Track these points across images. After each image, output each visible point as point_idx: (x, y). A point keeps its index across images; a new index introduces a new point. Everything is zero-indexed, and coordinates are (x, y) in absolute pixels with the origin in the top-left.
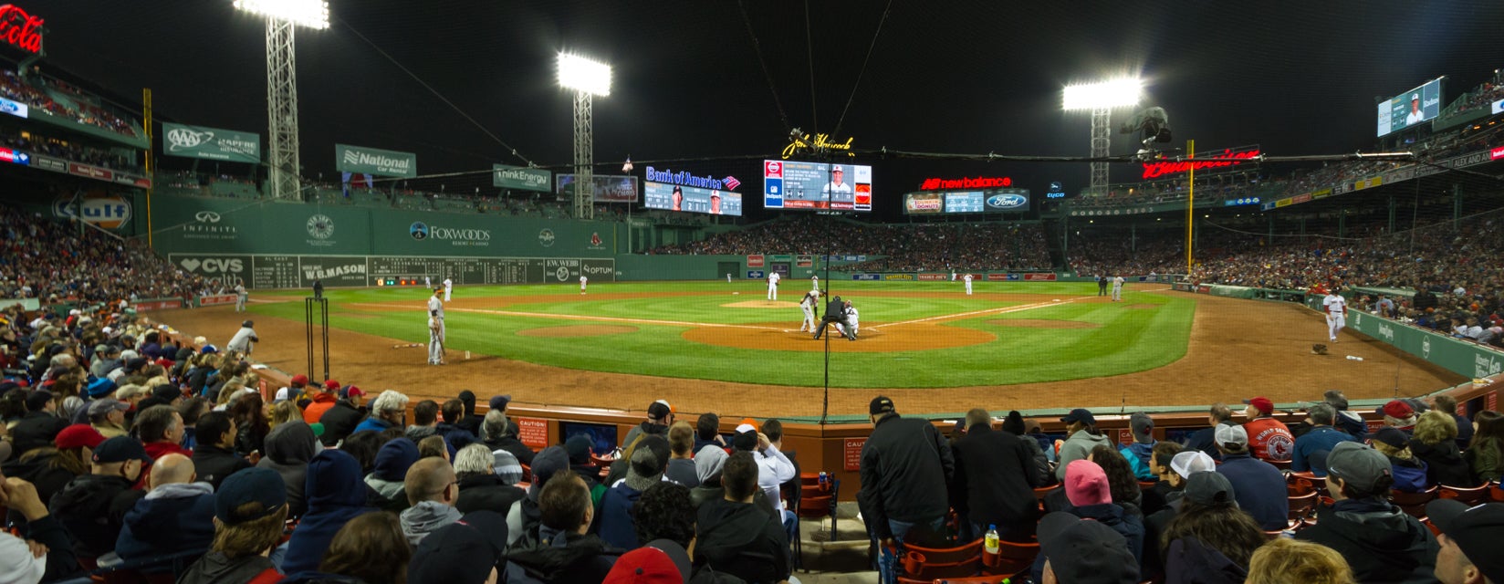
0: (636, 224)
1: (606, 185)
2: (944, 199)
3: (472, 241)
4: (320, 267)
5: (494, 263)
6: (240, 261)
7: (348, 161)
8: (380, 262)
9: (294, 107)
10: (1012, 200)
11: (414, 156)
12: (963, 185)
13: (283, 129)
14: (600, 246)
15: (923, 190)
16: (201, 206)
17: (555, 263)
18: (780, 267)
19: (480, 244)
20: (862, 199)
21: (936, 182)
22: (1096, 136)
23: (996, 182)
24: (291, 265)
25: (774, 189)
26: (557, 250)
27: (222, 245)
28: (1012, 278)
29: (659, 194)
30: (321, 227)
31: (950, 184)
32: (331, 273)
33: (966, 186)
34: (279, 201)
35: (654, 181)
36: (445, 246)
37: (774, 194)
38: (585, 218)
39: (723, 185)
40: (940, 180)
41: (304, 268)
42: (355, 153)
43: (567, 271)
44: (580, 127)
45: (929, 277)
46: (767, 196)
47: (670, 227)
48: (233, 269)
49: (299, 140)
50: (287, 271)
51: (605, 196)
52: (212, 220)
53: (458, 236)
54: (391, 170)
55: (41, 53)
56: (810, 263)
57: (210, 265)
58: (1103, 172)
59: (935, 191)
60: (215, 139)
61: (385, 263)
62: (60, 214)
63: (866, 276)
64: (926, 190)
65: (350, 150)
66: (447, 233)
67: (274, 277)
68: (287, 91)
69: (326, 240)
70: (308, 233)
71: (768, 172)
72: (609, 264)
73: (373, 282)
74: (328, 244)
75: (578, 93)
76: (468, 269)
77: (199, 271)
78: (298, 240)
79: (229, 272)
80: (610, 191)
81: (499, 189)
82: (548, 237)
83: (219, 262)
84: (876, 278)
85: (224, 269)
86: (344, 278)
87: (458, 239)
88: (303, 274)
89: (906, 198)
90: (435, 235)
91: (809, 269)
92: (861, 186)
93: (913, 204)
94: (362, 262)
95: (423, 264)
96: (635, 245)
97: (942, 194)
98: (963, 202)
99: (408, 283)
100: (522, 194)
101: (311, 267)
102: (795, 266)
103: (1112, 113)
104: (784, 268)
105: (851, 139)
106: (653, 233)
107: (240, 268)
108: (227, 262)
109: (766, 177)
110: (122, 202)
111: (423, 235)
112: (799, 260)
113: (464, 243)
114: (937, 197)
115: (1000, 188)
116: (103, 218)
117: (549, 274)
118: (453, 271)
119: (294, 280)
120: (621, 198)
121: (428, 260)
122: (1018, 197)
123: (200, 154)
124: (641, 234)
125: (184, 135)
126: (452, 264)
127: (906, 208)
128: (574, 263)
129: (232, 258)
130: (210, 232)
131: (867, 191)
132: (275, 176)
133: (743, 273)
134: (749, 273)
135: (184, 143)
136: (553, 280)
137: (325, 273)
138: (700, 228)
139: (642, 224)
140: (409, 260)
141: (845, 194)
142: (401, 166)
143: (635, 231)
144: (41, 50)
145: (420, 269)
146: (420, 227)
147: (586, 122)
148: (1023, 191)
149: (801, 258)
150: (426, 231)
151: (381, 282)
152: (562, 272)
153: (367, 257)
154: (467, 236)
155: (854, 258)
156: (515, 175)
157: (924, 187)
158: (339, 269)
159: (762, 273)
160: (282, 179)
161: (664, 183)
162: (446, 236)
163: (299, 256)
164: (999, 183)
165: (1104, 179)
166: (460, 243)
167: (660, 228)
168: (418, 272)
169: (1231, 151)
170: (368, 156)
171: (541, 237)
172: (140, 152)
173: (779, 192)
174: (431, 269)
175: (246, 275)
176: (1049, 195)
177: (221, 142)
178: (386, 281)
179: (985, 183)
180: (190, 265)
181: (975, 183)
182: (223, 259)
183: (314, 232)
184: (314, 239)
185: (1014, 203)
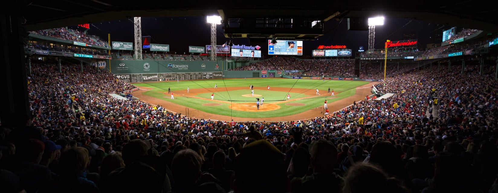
0: (229, 61)
1: (220, 48)
2: (325, 52)
3: (183, 68)
4: (147, 76)
5: (189, 74)
6: (129, 76)
7: (153, 48)
8: (161, 75)
9: (140, 35)
10: (346, 52)
11: (169, 45)
13: (138, 41)
14: (218, 68)
16: (120, 62)
17: (206, 74)
18: (272, 74)
19: (185, 69)
20: (299, 51)
21: (323, 47)
22: (370, 34)
23: (341, 47)
24: (140, 76)
25: (271, 49)
26: (206, 70)
27: (124, 72)
28: (340, 79)
29: (236, 52)
30: (147, 66)
31: (327, 47)
32: (149, 78)
33: (332, 48)
34: (137, 60)
35: (234, 48)
36: (177, 70)
37: (272, 50)
38: (214, 60)
39: (255, 48)
41: (143, 77)
43: (209, 76)
44: (213, 34)
45: (315, 78)
46: (269, 51)
47: (239, 62)
48: (127, 78)
49: (142, 44)
50: (139, 78)
51: (220, 52)
52: (123, 66)
54: (163, 50)
55: (89, 29)
57: (123, 77)
58: (372, 45)
59: (322, 49)
60: (123, 45)
61: (163, 75)
63: (297, 77)
64: (319, 49)
65: (153, 45)
67: (136, 80)
68: (139, 31)
70: (144, 68)
71: (270, 43)
72: (221, 73)
73: (159, 80)
74: (149, 70)
75: (212, 24)
76: (182, 76)
77: (121, 77)
78: (142, 70)
79: (127, 79)
80: (222, 50)
81: (191, 53)
82: (204, 66)
84: (300, 78)
85: (126, 78)
86: (152, 79)
87: (180, 68)
88: (143, 78)
89: (313, 51)
90: (174, 67)
91: (280, 74)
92: (299, 47)
93: (315, 53)
94: (156, 75)
96: (229, 68)
97: (324, 50)
98: (331, 53)
99: (167, 80)
100: (197, 54)
101: (144, 77)
102: (276, 74)
103: (375, 27)
104: (273, 74)
106: (234, 64)
107: (129, 77)
108: (126, 76)
109: (269, 45)
110: (104, 62)
111: (171, 67)
113: (181, 69)
114: (322, 51)
115: (343, 49)
116: (100, 66)
117: (204, 77)
119: (141, 80)
120: (225, 52)
121: (172, 74)
122: (348, 52)
123: (120, 49)
124: (230, 64)
125: (116, 44)
126: (178, 74)
127: (313, 55)
128: (211, 73)
129: (127, 75)
130: (123, 69)
131: (301, 49)
132: (136, 53)
133: (260, 76)
134: (262, 76)
135: (116, 46)
136: (205, 79)
137: (148, 78)
138: (248, 62)
139: (231, 61)
140: (168, 74)
142: (165, 48)
143: (229, 63)
144: (89, 28)
145: (170, 76)
146: (170, 65)
147: (215, 32)
148: (350, 50)
149: (278, 71)
151: (161, 80)
152: (207, 76)
153: (157, 73)
155: (295, 71)
156: (195, 49)
157: (319, 48)
158: (151, 77)
159: (266, 76)
160: (138, 54)
161: (237, 49)
162: (177, 67)
163: (142, 74)
165: (373, 48)
167: (236, 62)
169: (409, 41)
170: (157, 46)
171: (202, 66)
172: (108, 50)
173: (273, 50)
174: (173, 76)
175: (130, 79)
176: (359, 51)
177: (124, 45)
178: (162, 80)
179: (338, 47)
180: (119, 77)
181: (335, 47)
182: (125, 75)
183: (145, 67)
184: (145, 69)
185: (347, 54)
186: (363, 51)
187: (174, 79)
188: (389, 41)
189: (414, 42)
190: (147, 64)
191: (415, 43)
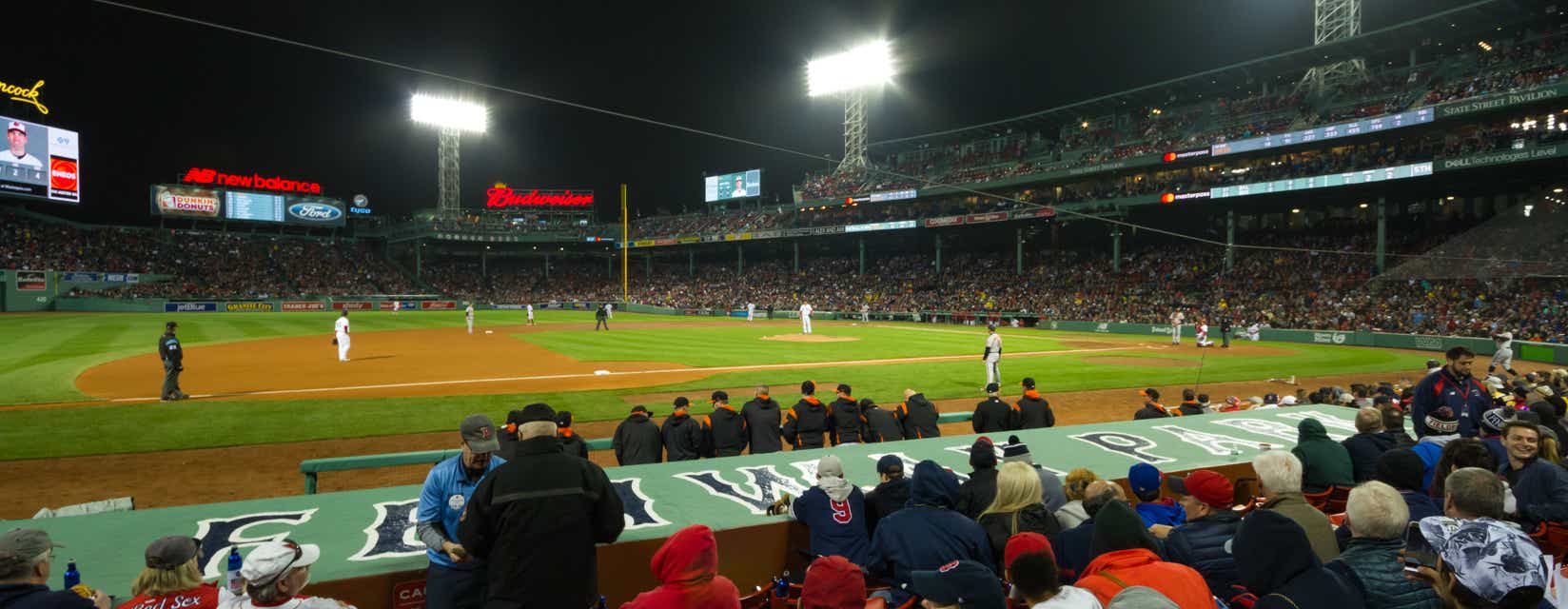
2: (223, 199)
10: (323, 211)
12: (253, 184)
15: (181, 183)
20: (61, 183)
21: (209, 175)
22: (444, 156)
23: (300, 187)
28: (407, 307)
31: (230, 180)
33: (257, 186)
40: (214, 173)
45: (297, 306)
56: (42, 284)
59: (207, 187)
63: (192, 305)
64: (191, 184)
84: (211, 308)
89: (156, 192)
91: (42, 294)
92: (60, 162)
93: (168, 200)
97: (219, 192)
98: (253, 206)
102: (13, 292)
105: (41, 83)
112: (20, 279)
114: (210, 196)
115: (307, 194)
122: (331, 209)
127: (161, 207)
131: (72, 172)
141: (31, 171)
148: (336, 202)
149: (24, 275)
155: (121, 278)
157: (188, 178)
164: (305, 188)
165: (455, 201)
169: (569, 193)
176: (352, 209)
179: (286, 185)
181: (271, 184)
185: (327, 215)
186: (368, 211)
188: (504, 187)
189: (584, 196)
191: (589, 199)
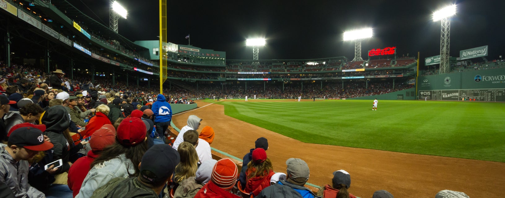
3: (501, 81)
4: (446, 94)
6: (430, 92)
7: (463, 56)
8: (463, 92)
16: (424, 79)
24: (440, 93)
27: (428, 88)
30: (447, 80)
32: (449, 96)
36: (489, 84)
41: (443, 94)
42: (466, 52)
48: (429, 95)
50: (439, 95)
52: (426, 82)
53: (495, 79)
54: (478, 55)
61: (465, 92)
62: (407, 83)
66: (490, 78)
67: (436, 97)
69: (449, 85)
73: (461, 99)
74: (449, 86)
76: (498, 94)
77: (423, 94)
79: (428, 95)
83: (426, 92)
85: (427, 94)
86: (452, 97)
90: (484, 79)
94: (457, 92)
95: (478, 92)
99: (472, 99)
107: (430, 94)
110: (414, 79)
111: (479, 80)
113: (498, 82)
116: (412, 83)
118: (491, 95)
119: (440, 98)
121: (480, 90)
123: (431, 64)
125: (428, 60)
126: (491, 92)
129: (428, 91)
130: (426, 85)
135: (428, 62)
137: (447, 96)
140: (473, 91)
142: (483, 52)
144: (395, 53)
145: (477, 94)
146: (478, 77)
150: (481, 78)
153: (459, 90)
154: (499, 78)
158: (451, 94)
162: (489, 80)
163: (442, 90)
166: (496, 82)
168: (477, 96)
170: (470, 52)
174: (482, 95)
175: (431, 96)
177: (434, 59)
178: (464, 99)
180: (422, 93)
182: (427, 91)
183: (446, 83)
184: (445, 84)
187: (482, 98)
190: (448, 78)
